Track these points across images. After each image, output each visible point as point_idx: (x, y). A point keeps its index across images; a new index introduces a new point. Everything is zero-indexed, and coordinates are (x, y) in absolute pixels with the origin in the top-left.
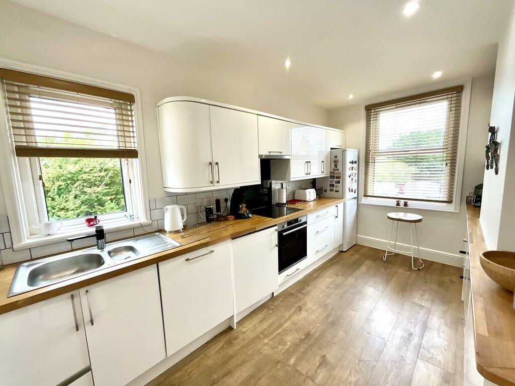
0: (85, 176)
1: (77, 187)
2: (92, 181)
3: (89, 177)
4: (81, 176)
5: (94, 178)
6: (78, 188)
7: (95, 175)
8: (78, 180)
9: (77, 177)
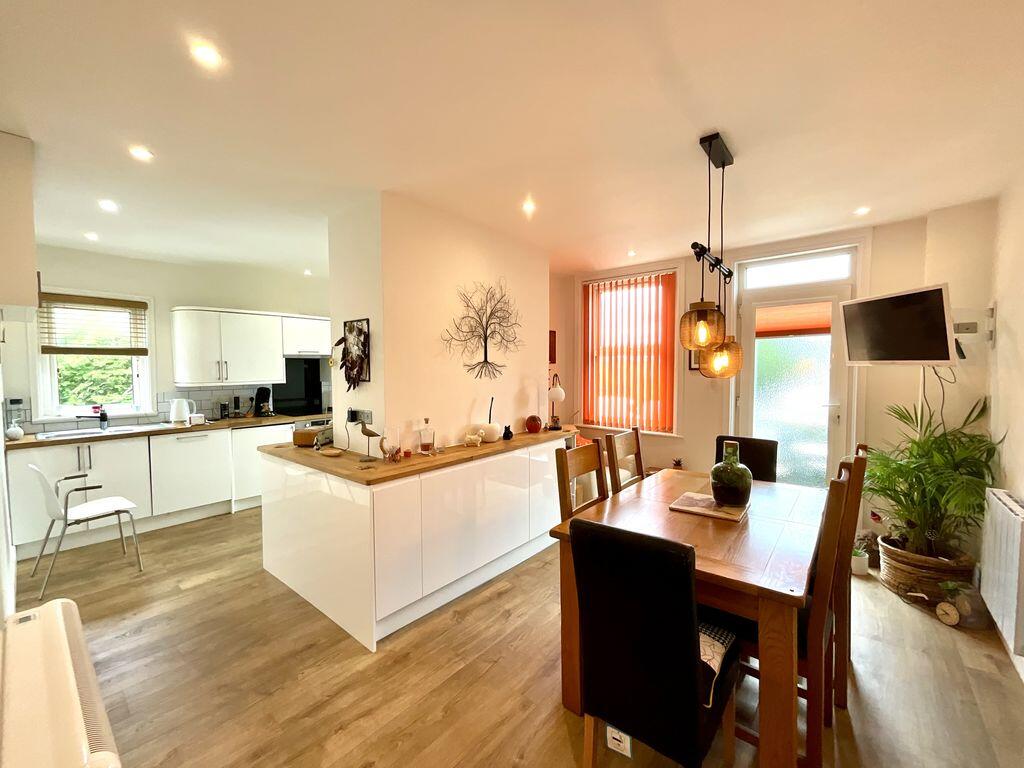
0: (97, 375)
1: (79, 393)
2: (108, 382)
3: (104, 377)
4: (89, 374)
5: (114, 378)
6: (81, 396)
7: (116, 373)
8: (83, 381)
9: (81, 375)
